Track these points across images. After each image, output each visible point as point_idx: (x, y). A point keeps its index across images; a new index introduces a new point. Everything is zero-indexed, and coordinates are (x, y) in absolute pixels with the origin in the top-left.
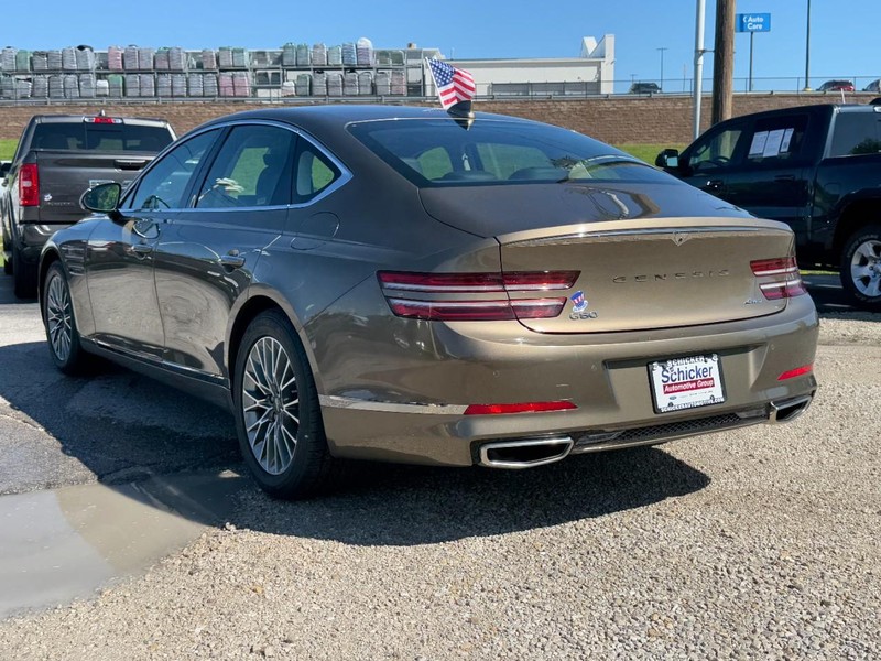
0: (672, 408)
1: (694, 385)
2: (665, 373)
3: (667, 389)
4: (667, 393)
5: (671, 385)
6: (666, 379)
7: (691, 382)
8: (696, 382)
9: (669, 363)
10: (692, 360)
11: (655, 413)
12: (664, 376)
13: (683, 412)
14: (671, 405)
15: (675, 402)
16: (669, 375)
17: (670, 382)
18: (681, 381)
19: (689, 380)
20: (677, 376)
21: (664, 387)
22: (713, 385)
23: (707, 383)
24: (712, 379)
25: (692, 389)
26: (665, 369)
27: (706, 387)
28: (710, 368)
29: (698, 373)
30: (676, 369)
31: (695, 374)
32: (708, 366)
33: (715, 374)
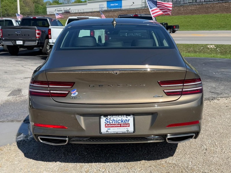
0: (108, 133)
1: (119, 125)
2: (107, 120)
3: (106, 126)
4: (106, 127)
5: (109, 124)
6: (106, 122)
7: (118, 124)
8: (120, 124)
9: (109, 117)
10: (120, 116)
11: (100, 134)
12: (106, 121)
13: (112, 134)
14: (107, 131)
15: (109, 131)
16: (108, 121)
17: (108, 123)
18: (114, 123)
19: (117, 123)
20: (112, 122)
21: (105, 125)
22: (129, 126)
23: (126, 125)
24: (129, 124)
25: (118, 127)
26: (107, 119)
27: (126, 126)
28: (129, 120)
29: (122, 121)
30: (112, 119)
31: (120, 121)
32: (127, 119)
33: (131, 122)
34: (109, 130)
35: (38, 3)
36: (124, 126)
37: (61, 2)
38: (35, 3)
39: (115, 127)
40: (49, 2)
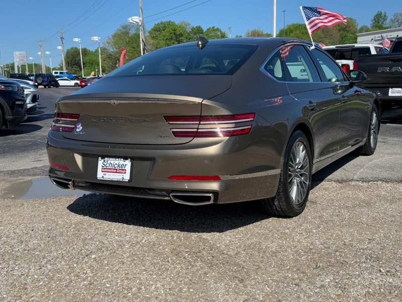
0: (102, 179)
2: (104, 163)
4: (102, 171)
5: (105, 169)
6: (103, 165)
7: (114, 169)
8: (116, 169)
9: (106, 159)
10: (117, 159)
11: (96, 179)
17: (105, 167)
18: (110, 168)
20: (108, 165)
21: (102, 169)
22: (125, 173)
23: (122, 171)
24: (125, 170)
25: (114, 172)
26: (104, 161)
27: (121, 173)
28: (126, 165)
29: (119, 166)
30: (109, 162)
31: (117, 166)
32: (125, 163)
33: (128, 168)
34: (104, 176)
35: (346, 30)
36: (119, 173)
37: (387, 26)
38: (341, 31)
39: (111, 172)
40: (366, 27)
